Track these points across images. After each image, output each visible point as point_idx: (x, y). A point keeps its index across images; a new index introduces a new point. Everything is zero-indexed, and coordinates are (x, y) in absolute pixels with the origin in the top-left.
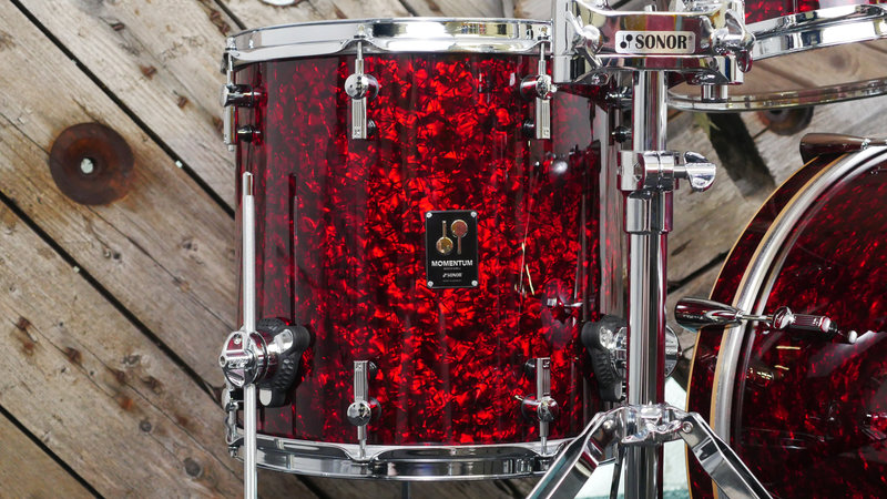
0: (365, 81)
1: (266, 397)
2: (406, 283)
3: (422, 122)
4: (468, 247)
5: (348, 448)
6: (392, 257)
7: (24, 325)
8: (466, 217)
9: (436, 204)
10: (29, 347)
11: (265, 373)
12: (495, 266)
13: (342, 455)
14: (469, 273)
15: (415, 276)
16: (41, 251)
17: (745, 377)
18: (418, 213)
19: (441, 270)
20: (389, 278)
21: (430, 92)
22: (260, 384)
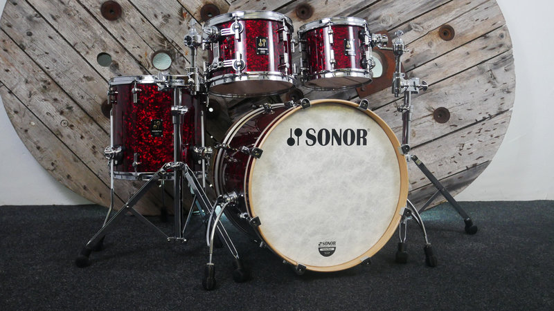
0: (136, 90)
1: (116, 162)
2: (146, 136)
3: (150, 99)
4: (160, 127)
5: (133, 173)
6: (143, 129)
7: (94, 147)
8: (160, 121)
9: (153, 118)
10: (95, 153)
11: (115, 157)
12: (167, 132)
13: (132, 175)
14: (161, 134)
15: (149, 134)
16: (99, 130)
17: (224, 157)
18: (149, 119)
19: (154, 133)
20: (143, 134)
21: (152, 93)
22: (115, 159)
